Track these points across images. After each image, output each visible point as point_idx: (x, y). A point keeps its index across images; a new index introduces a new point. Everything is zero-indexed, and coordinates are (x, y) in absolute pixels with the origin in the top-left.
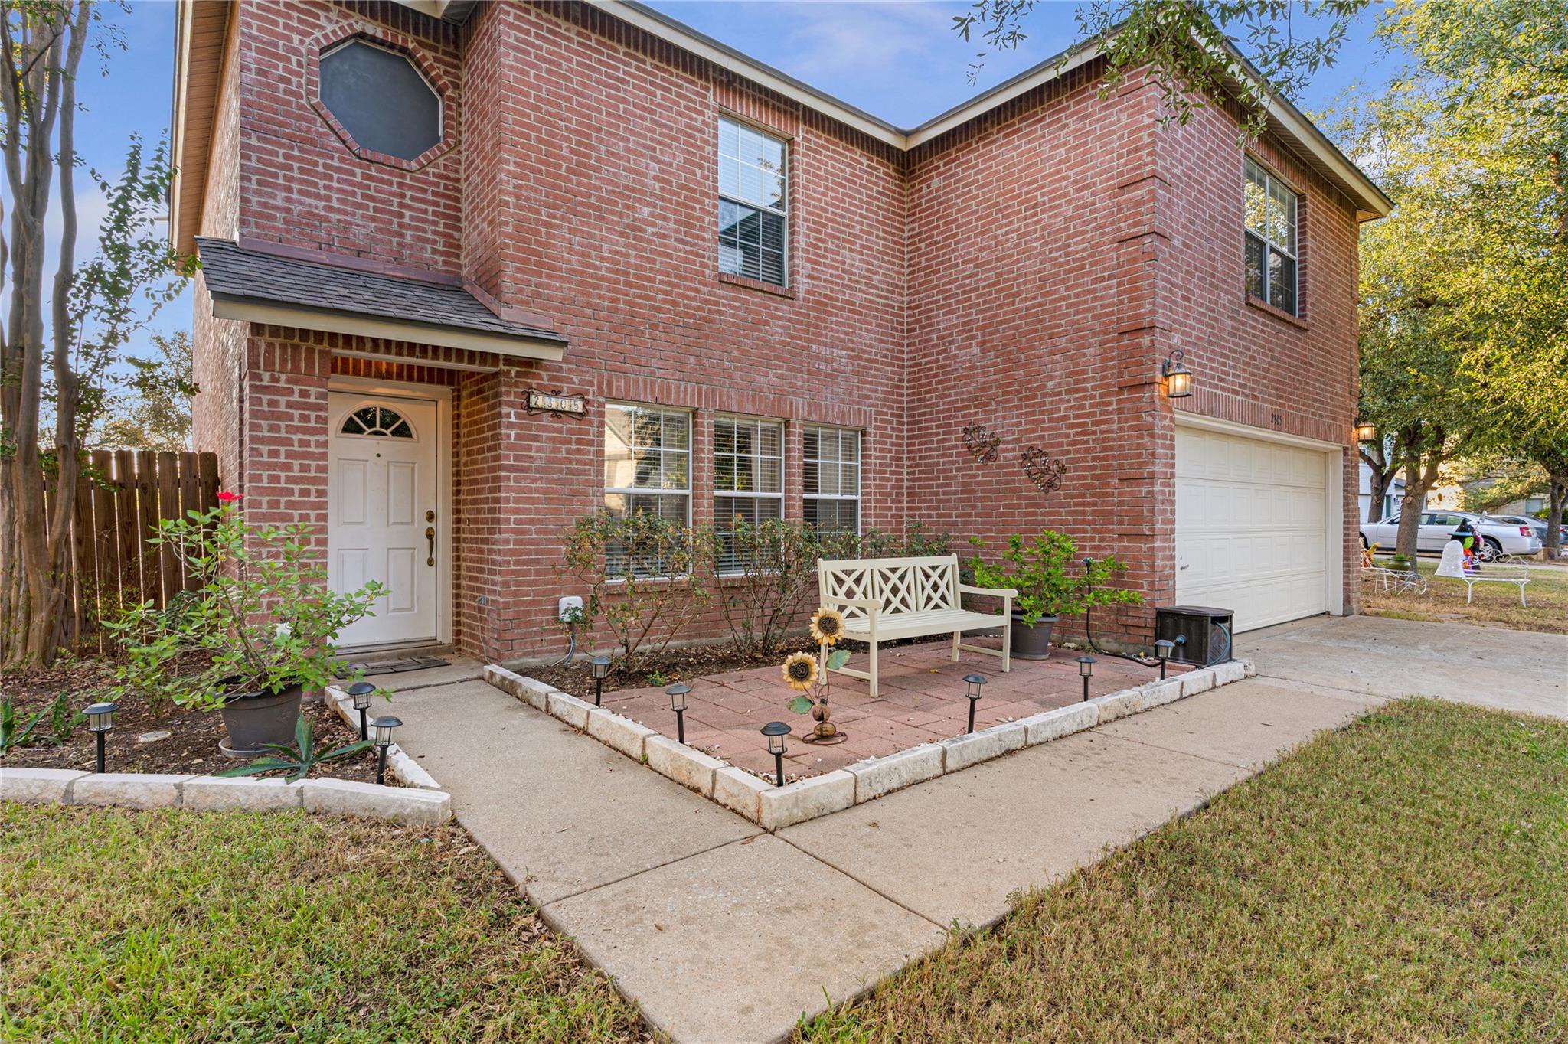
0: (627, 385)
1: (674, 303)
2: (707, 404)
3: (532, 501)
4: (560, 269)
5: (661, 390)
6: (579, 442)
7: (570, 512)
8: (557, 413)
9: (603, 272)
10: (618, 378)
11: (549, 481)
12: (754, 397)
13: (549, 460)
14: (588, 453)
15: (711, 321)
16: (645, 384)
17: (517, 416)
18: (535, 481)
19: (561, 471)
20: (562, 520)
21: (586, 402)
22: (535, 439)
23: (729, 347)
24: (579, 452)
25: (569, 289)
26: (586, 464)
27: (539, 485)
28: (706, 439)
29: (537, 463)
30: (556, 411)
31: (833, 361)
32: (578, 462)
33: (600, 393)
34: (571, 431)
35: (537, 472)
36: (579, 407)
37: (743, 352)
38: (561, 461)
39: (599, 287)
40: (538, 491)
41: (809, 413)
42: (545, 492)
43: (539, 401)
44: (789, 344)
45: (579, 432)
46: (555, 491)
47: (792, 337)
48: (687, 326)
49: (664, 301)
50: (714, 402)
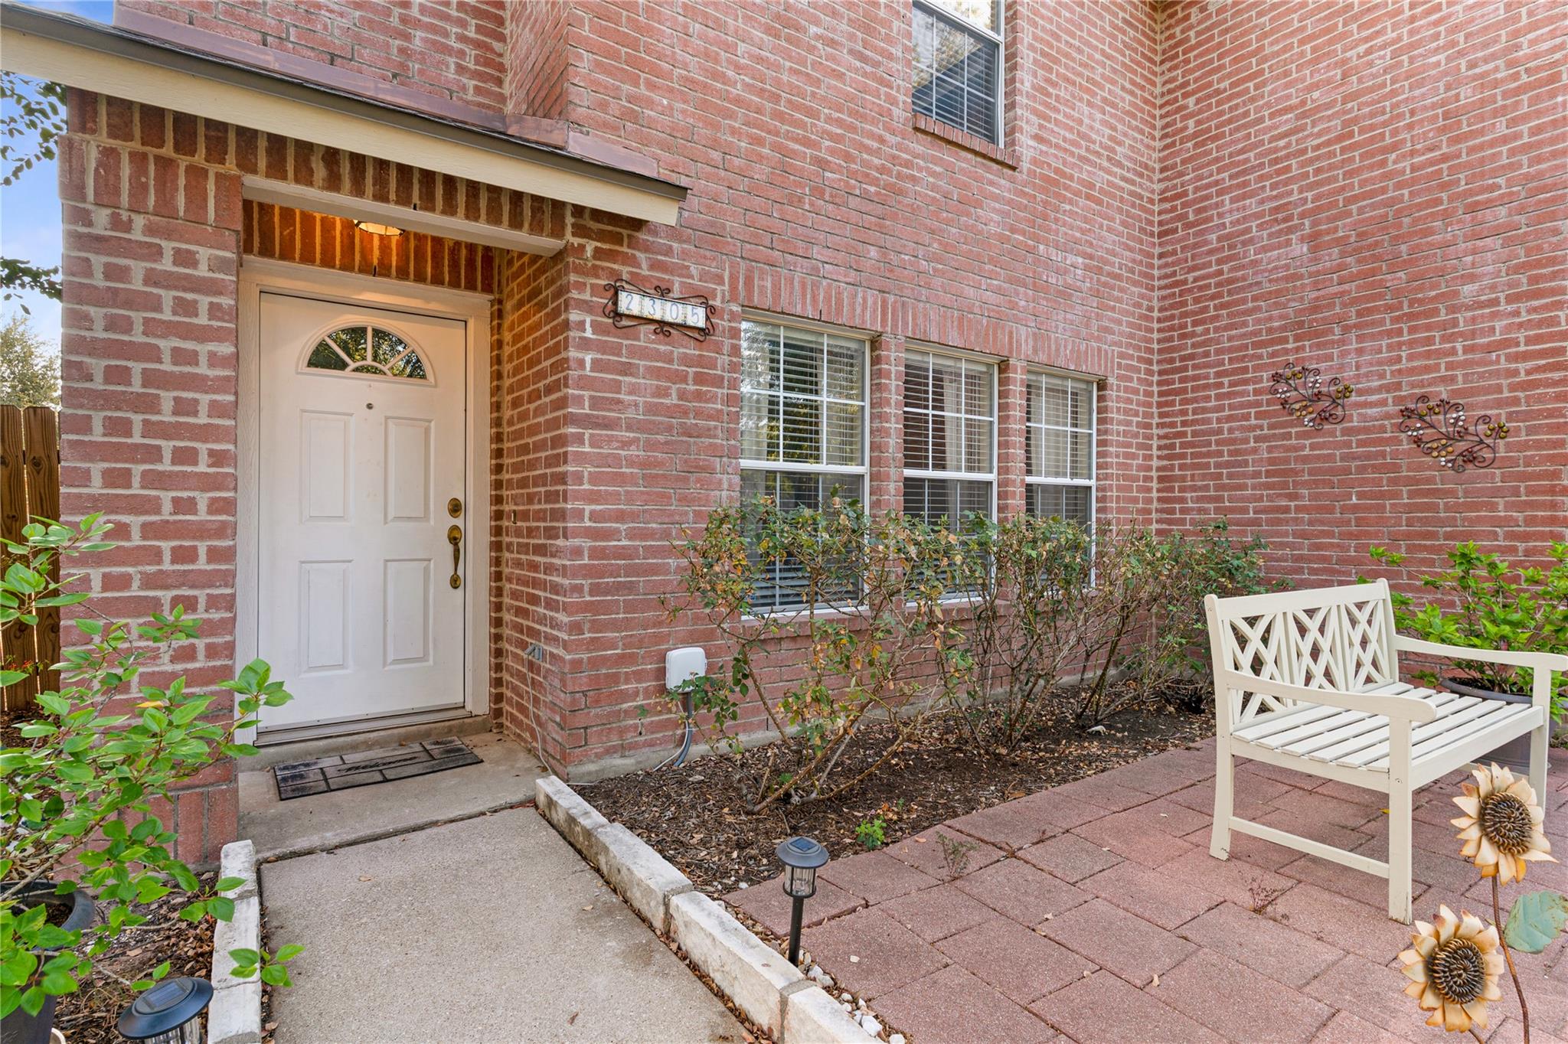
0: (776, 287)
1: (848, 157)
2: (895, 326)
3: (620, 479)
4: (668, 76)
5: (828, 299)
6: (699, 379)
7: (684, 500)
8: (663, 327)
9: (737, 91)
10: (762, 272)
11: (650, 446)
12: (961, 319)
13: (651, 409)
14: (713, 399)
15: (900, 192)
16: (803, 285)
17: (597, 327)
18: (625, 444)
19: (669, 428)
20: (672, 514)
21: (711, 311)
22: (627, 369)
23: (926, 238)
24: (699, 396)
25: (683, 112)
26: (710, 417)
27: (633, 452)
28: (894, 383)
29: (631, 414)
30: (662, 323)
32: (698, 414)
33: (734, 298)
34: (686, 360)
35: (629, 428)
36: (696, 317)
37: (946, 248)
38: (670, 412)
39: (731, 115)
40: (631, 463)
41: (1035, 351)
42: (644, 465)
43: (631, 303)
44: (1008, 239)
45: (700, 361)
46: (658, 464)
47: (1013, 230)
48: (865, 197)
49: (832, 152)
50: (905, 324)
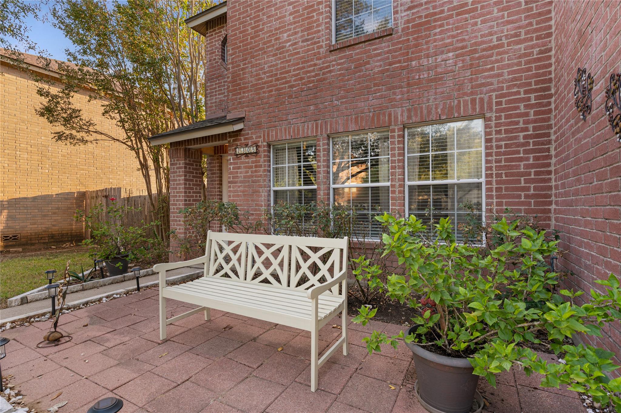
0: (276, 133)
1: (302, 79)
2: (321, 131)
3: (238, 196)
4: (248, 87)
5: (294, 131)
6: (256, 166)
7: (252, 200)
8: (247, 155)
9: (266, 79)
10: (272, 130)
11: (245, 187)
12: (356, 118)
13: (245, 177)
14: (259, 171)
15: (325, 79)
16: (285, 130)
17: (233, 159)
18: (239, 187)
19: (249, 181)
20: (250, 204)
21: (258, 147)
22: (239, 168)
23: (336, 91)
24: (256, 171)
25: (251, 95)
26: (259, 177)
27: (241, 189)
29: (240, 179)
31: (436, 67)
32: (256, 176)
33: (264, 141)
34: (253, 162)
35: (240, 183)
36: (253, 150)
37: (347, 91)
38: (249, 177)
39: (263, 88)
40: (241, 192)
41: (409, 117)
42: (243, 192)
43: (240, 151)
44: (388, 70)
45: (256, 162)
46: (247, 191)
47: (390, 64)
48: (310, 89)
49: (295, 81)
50: (326, 129)
